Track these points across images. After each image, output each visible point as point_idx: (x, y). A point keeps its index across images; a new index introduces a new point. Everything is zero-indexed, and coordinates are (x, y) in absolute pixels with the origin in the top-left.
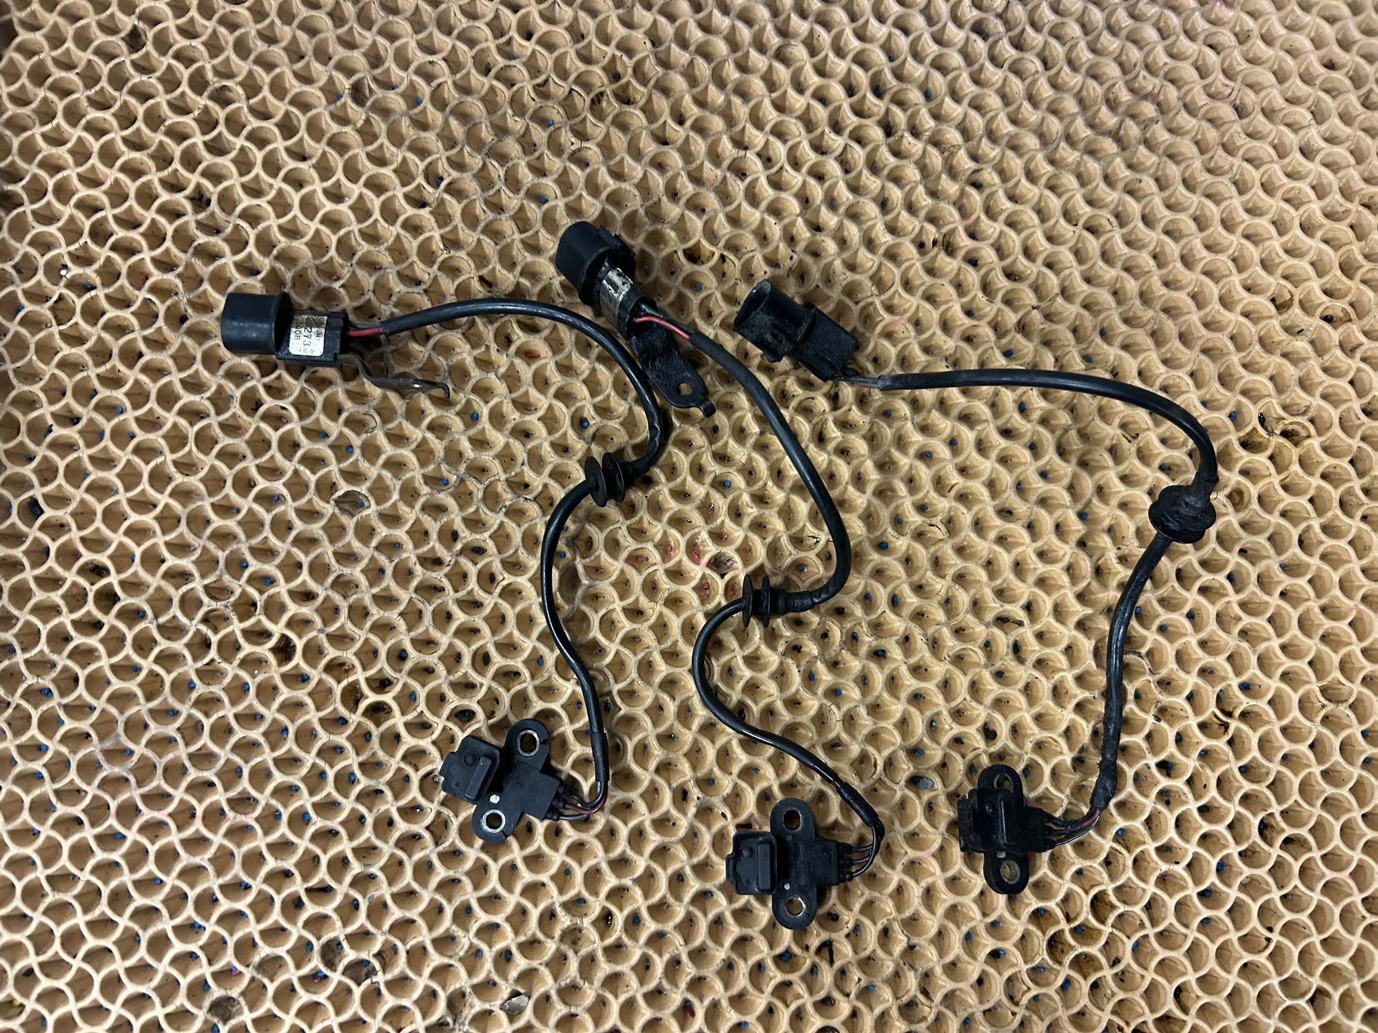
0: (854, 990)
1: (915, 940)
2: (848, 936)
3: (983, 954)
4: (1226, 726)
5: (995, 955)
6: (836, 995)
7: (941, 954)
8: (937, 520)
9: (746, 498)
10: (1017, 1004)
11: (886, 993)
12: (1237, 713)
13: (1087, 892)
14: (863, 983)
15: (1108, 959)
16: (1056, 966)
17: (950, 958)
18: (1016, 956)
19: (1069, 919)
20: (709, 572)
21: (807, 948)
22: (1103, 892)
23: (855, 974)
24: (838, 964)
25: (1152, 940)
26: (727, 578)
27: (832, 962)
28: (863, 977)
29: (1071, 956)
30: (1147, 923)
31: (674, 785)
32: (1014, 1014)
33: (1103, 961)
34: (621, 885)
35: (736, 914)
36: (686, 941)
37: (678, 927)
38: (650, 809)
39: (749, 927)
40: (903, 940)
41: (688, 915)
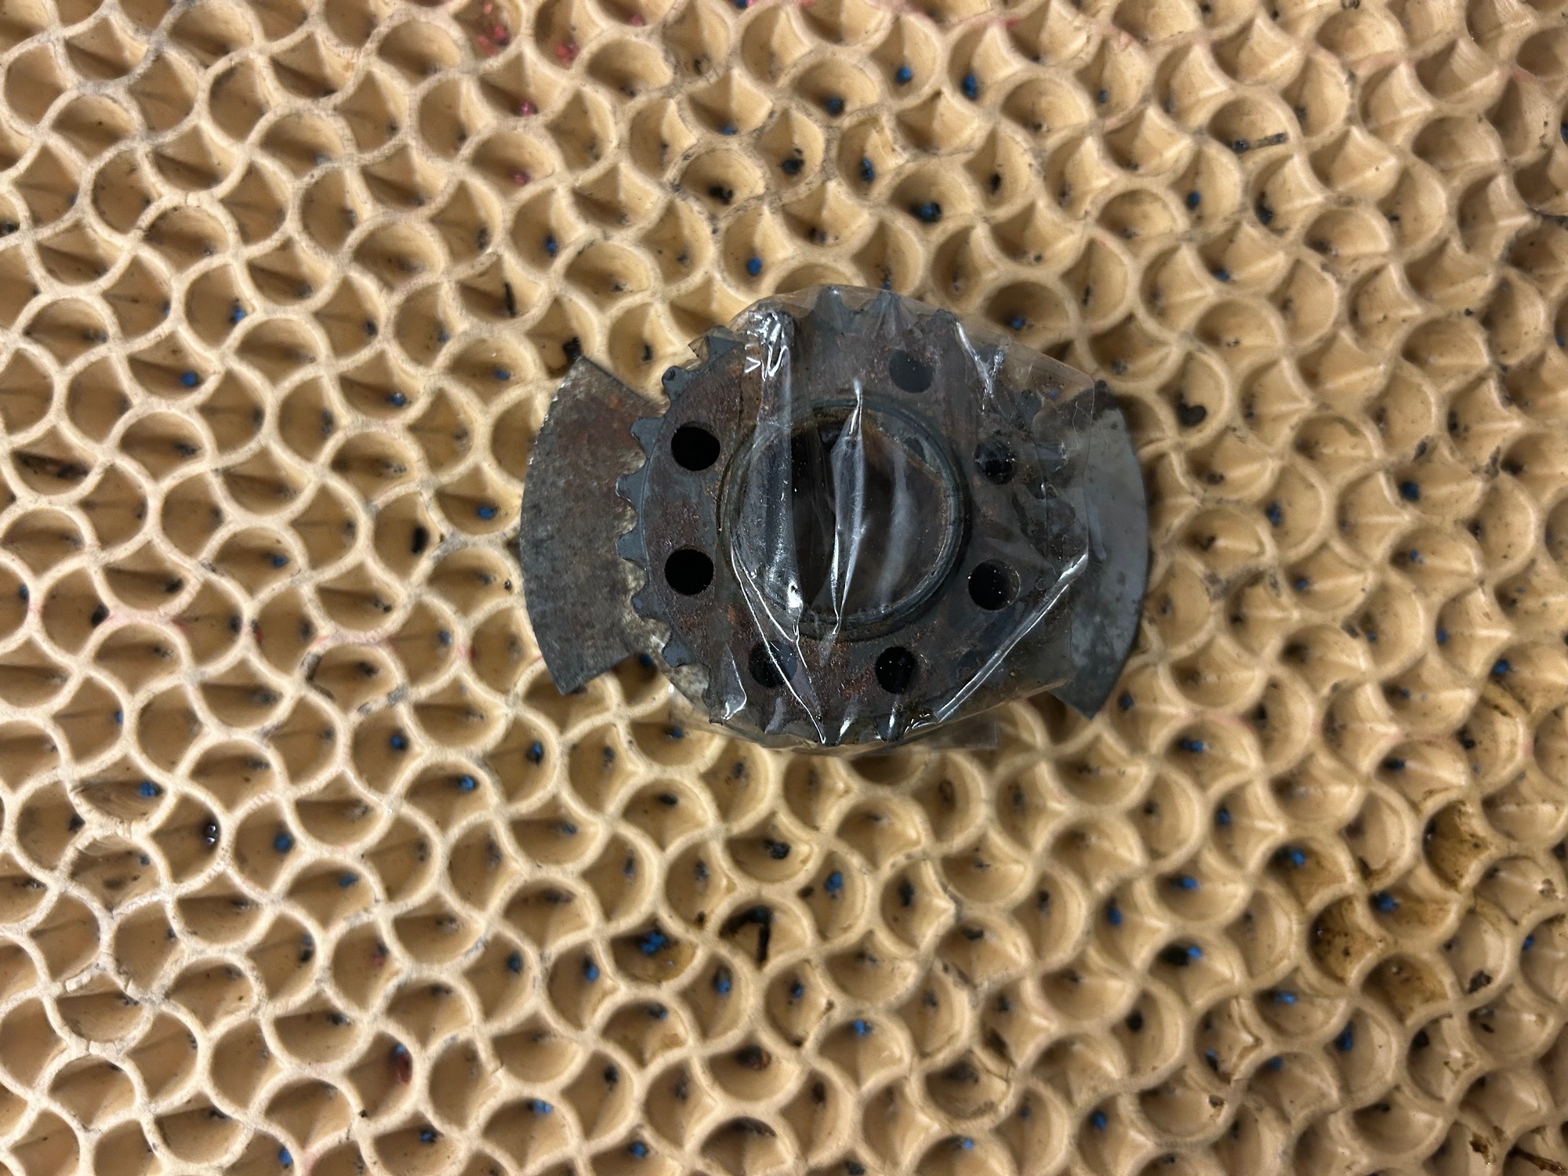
0: (813, 1029)
1: (976, 911)
2: (806, 894)
3: (1143, 953)
5: (1176, 955)
6: (769, 1041)
7: (1038, 948)
10: (1225, 1078)
11: (897, 1042)
13: (1415, 807)
14: (839, 1015)
15: (1459, 978)
16: (1332, 987)
17: (1060, 956)
18: (1227, 960)
19: (1365, 870)
21: (700, 921)
22: (1456, 807)
23: (822, 990)
24: (777, 962)
27: (761, 958)
28: (839, 1000)
29: (1366, 961)
30: (1562, 891)
31: (380, 501)
32: (1216, 1103)
33: (1446, 977)
34: (236, 745)
35: (522, 829)
36: (393, 891)
37: (376, 856)
38: (317, 561)
39: (558, 862)
40: (945, 911)
41: (401, 827)
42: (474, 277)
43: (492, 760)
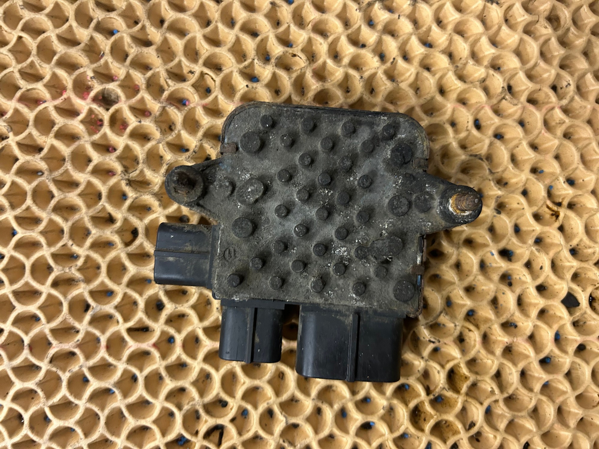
1: (293, 420)
2: (233, 420)
3: (353, 427)
4: (556, 215)
5: (366, 427)
7: (316, 431)
8: (296, 50)
9: (127, 40)
12: (565, 203)
13: (443, 366)
15: (464, 426)
16: (419, 434)
17: (324, 433)
18: (382, 428)
19: (428, 391)
20: (94, 106)
21: (197, 433)
22: (457, 366)
24: (225, 445)
25: (501, 404)
26: (112, 109)
27: (219, 444)
29: (431, 423)
30: (497, 391)
31: (70, 297)
33: (459, 426)
34: (26, 388)
35: (131, 407)
36: (86, 435)
37: (79, 423)
38: (49, 320)
39: (144, 418)
40: (282, 421)
41: (88, 411)
42: (96, 213)
43: (118, 384)
